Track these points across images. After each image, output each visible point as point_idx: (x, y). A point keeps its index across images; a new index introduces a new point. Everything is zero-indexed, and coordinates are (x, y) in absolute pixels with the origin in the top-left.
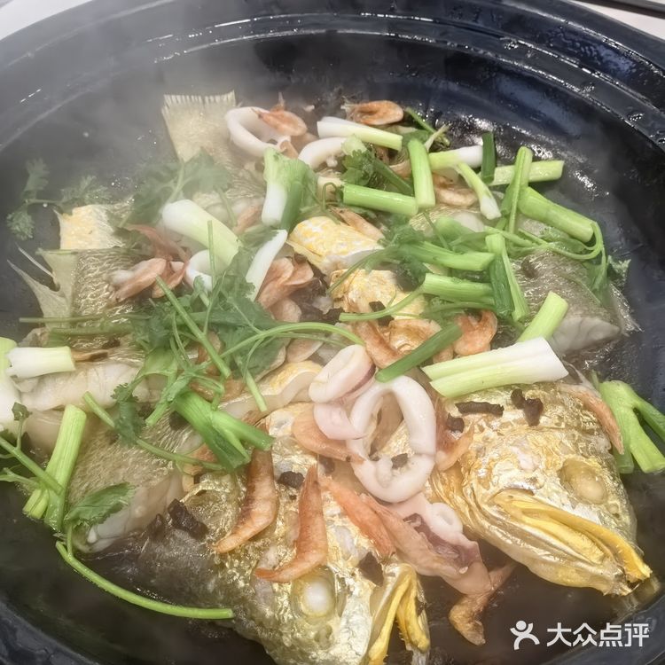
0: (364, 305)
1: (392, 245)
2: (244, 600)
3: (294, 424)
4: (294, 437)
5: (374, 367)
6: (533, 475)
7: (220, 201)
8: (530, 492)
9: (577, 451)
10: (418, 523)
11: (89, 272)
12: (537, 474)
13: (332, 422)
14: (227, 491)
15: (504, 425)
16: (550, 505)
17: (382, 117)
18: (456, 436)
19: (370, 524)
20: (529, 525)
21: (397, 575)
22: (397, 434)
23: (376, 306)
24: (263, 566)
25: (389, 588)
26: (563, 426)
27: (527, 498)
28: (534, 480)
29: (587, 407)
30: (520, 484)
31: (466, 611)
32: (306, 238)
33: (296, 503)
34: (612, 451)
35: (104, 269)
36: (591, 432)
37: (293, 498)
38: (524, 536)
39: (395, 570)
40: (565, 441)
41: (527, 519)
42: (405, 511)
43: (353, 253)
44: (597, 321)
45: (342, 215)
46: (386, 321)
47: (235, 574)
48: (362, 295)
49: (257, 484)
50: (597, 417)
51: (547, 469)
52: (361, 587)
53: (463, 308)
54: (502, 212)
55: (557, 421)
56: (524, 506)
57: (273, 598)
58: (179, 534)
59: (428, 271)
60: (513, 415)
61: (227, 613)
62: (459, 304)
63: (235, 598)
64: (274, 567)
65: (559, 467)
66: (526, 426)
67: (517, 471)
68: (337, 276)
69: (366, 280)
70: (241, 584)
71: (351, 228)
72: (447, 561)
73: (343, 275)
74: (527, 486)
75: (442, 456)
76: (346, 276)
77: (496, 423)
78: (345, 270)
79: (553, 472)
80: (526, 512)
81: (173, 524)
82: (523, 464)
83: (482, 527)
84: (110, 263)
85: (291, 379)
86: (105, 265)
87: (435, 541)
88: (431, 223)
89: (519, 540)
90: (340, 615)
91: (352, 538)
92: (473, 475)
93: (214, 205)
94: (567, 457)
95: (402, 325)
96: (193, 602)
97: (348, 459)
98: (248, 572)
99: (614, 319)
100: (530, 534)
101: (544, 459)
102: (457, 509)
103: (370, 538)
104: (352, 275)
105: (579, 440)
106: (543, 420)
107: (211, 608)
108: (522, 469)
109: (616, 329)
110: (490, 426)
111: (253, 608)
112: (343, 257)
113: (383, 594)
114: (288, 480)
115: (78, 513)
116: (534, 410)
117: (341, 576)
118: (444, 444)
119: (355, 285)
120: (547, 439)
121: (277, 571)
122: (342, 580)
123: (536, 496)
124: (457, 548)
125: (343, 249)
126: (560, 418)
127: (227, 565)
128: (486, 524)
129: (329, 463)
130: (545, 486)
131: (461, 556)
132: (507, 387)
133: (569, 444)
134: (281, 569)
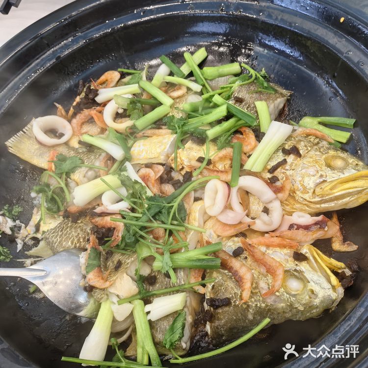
0: (195, 164)
1: (179, 131)
2: (269, 310)
3: (215, 232)
4: (220, 236)
5: (227, 183)
6: (320, 174)
7: (87, 169)
8: (325, 181)
9: (323, 153)
10: (296, 227)
11: (55, 243)
12: (320, 173)
13: (230, 218)
14: (220, 278)
15: (291, 165)
16: (336, 180)
17: (112, 81)
18: (278, 184)
19: (282, 242)
20: (337, 192)
21: (308, 251)
22: (251, 202)
23: (201, 160)
24: (264, 292)
25: (311, 258)
26: (309, 149)
27: (326, 184)
28: (321, 176)
29: (308, 135)
30: (318, 181)
31: (339, 243)
32: (140, 155)
33: (249, 259)
34: (330, 144)
35: (61, 235)
36: (318, 143)
37: (246, 258)
38: (337, 198)
39: (305, 250)
40: (316, 153)
41: (334, 191)
42: (285, 227)
43: (169, 145)
44: (279, 100)
45: (145, 135)
46: (209, 162)
47: (257, 305)
48: (190, 160)
49: (231, 265)
50: (314, 135)
51: (321, 168)
52: (303, 266)
53: (231, 134)
54: (201, 85)
55: (306, 148)
56: (329, 187)
57: (281, 299)
58: (220, 310)
59: (206, 130)
60: (291, 159)
61: (267, 321)
62: (229, 133)
63: (265, 312)
64: (269, 288)
65: (324, 164)
66: (299, 159)
67: (313, 177)
68: (172, 160)
69: (185, 152)
70: (263, 305)
71: (154, 137)
72: (317, 231)
73: (175, 158)
74: (321, 180)
75: (280, 195)
76: (176, 158)
77: (287, 167)
78: (173, 155)
79: (324, 168)
80: (331, 189)
81: (214, 309)
82: (311, 173)
83: (317, 208)
84: (61, 231)
85: (197, 215)
86: (60, 233)
87: (307, 228)
88: (181, 110)
89: (336, 202)
90: (309, 282)
91: (281, 253)
92: (298, 193)
93: (87, 172)
94: (323, 158)
95: (217, 159)
96: (247, 330)
97: (249, 226)
98: (261, 299)
99: (282, 95)
100: (340, 195)
101: (317, 166)
102: (301, 210)
103: (285, 248)
104: (178, 155)
105: (320, 149)
106: (301, 152)
107: (258, 325)
108: (314, 176)
109: (285, 98)
110: (287, 170)
111: (275, 309)
112: (166, 150)
113: (312, 262)
114: (237, 253)
115: (170, 341)
116: (295, 151)
117: (293, 269)
118: (277, 191)
119: (183, 158)
120: (311, 157)
121: (272, 288)
122: (296, 270)
123: (328, 181)
124: (316, 224)
125: (163, 147)
126: (306, 146)
127: (250, 304)
128: (318, 206)
129: (243, 234)
130: (327, 174)
131: (320, 225)
132: (277, 151)
133: (318, 153)
134: (273, 286)
